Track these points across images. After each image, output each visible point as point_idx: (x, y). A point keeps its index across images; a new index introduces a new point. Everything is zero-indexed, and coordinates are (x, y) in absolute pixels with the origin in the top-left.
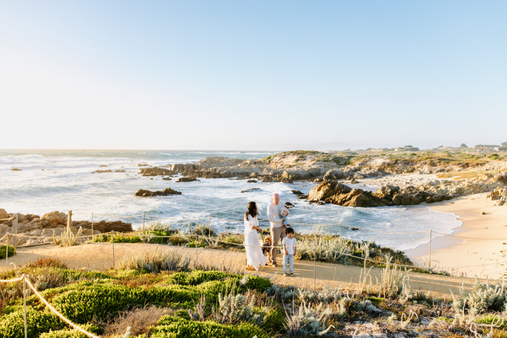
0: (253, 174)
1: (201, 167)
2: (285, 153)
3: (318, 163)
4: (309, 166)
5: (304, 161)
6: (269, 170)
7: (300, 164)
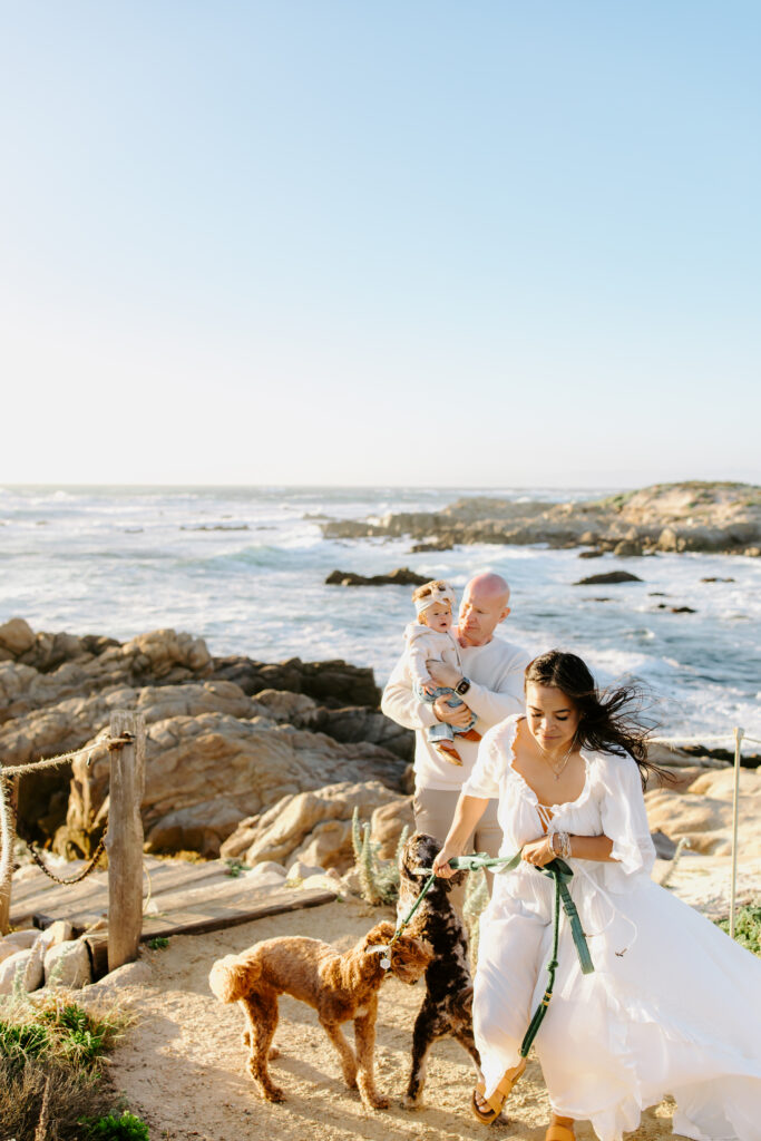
0: (586, 537)
1: (453, 521)
2: (659, 486)
3: (749, 510)
4: (727, 518)
5: (713, 507)
6: (625, 527)
7: (704, 513)
